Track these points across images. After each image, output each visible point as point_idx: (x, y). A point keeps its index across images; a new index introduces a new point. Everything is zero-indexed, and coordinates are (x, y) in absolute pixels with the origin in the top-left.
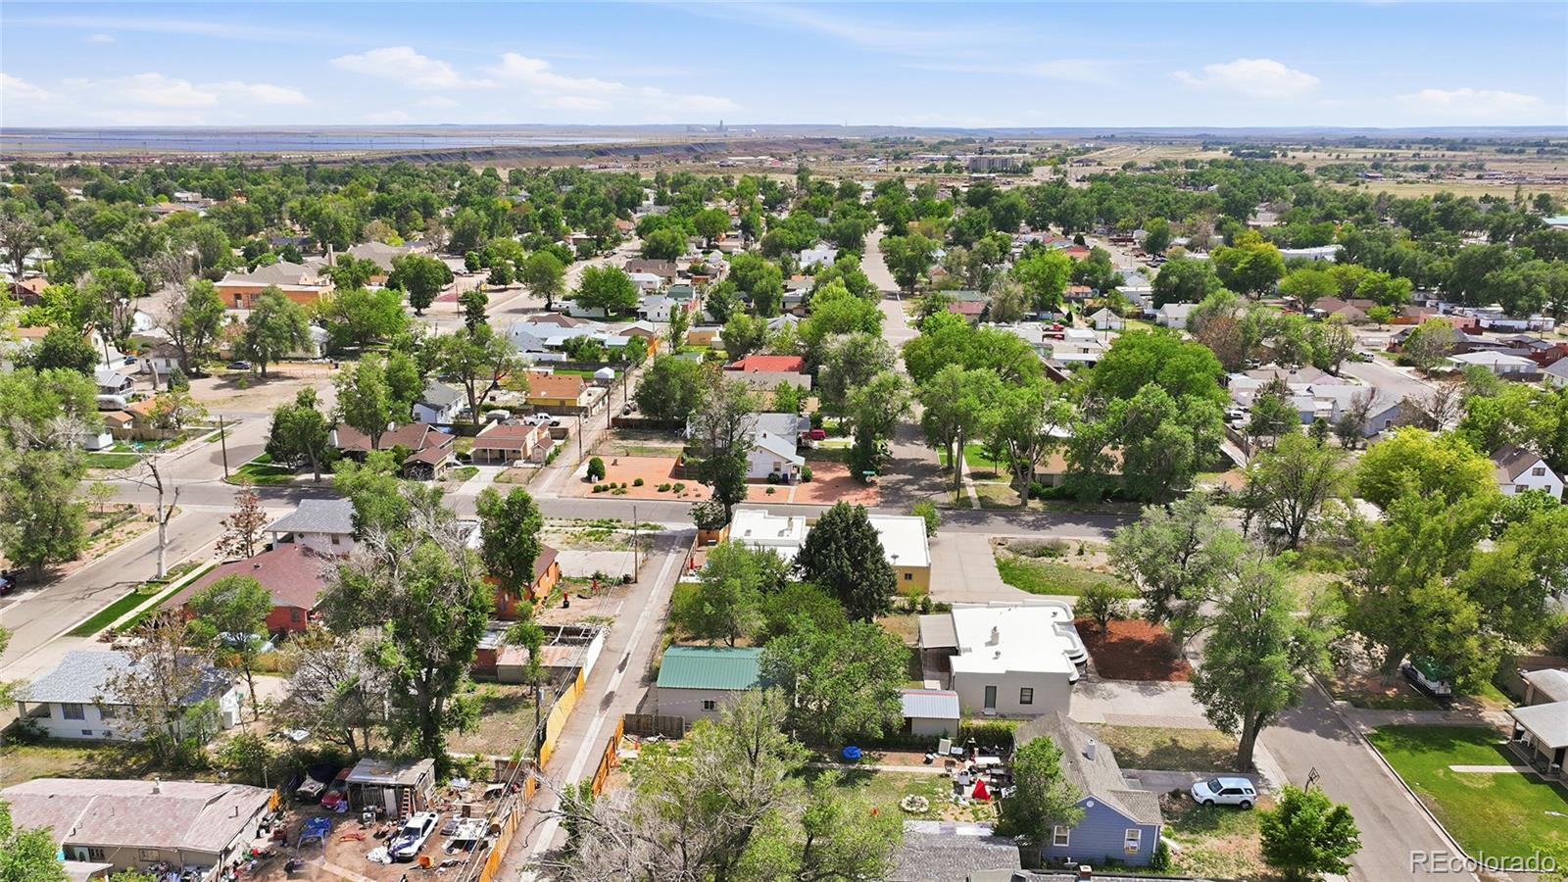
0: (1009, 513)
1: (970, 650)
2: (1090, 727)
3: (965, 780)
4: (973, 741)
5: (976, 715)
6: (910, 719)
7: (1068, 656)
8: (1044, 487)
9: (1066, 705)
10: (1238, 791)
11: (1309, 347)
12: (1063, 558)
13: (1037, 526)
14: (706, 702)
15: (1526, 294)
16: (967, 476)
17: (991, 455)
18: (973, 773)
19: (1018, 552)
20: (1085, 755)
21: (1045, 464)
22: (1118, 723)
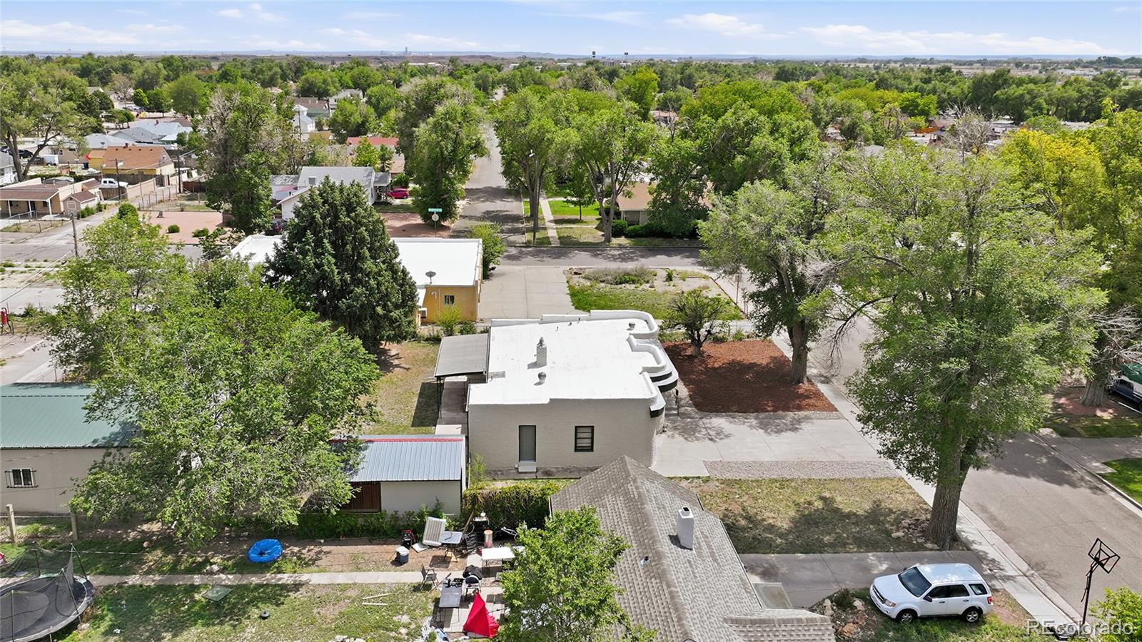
0: (593, 248)
1: (503, 375)
2: (684, 484)
3: (452, 598)
4: (483, 517)
5: (494, 474)
6: (377, 484)
7: (647, 376)
8: (629, 225)
9: (645, 452)
10: (958, 590)
11: (870, 129)
12: (648, 285)
13: (623, 258)
14: (16, 473)
15: (1030, 105)
16: (551, 221)
17: (574, 199)
18: (471, 582)
19: (596, 279)
20: (675, 540)
21: (629, 195)
22: (728, 476)
